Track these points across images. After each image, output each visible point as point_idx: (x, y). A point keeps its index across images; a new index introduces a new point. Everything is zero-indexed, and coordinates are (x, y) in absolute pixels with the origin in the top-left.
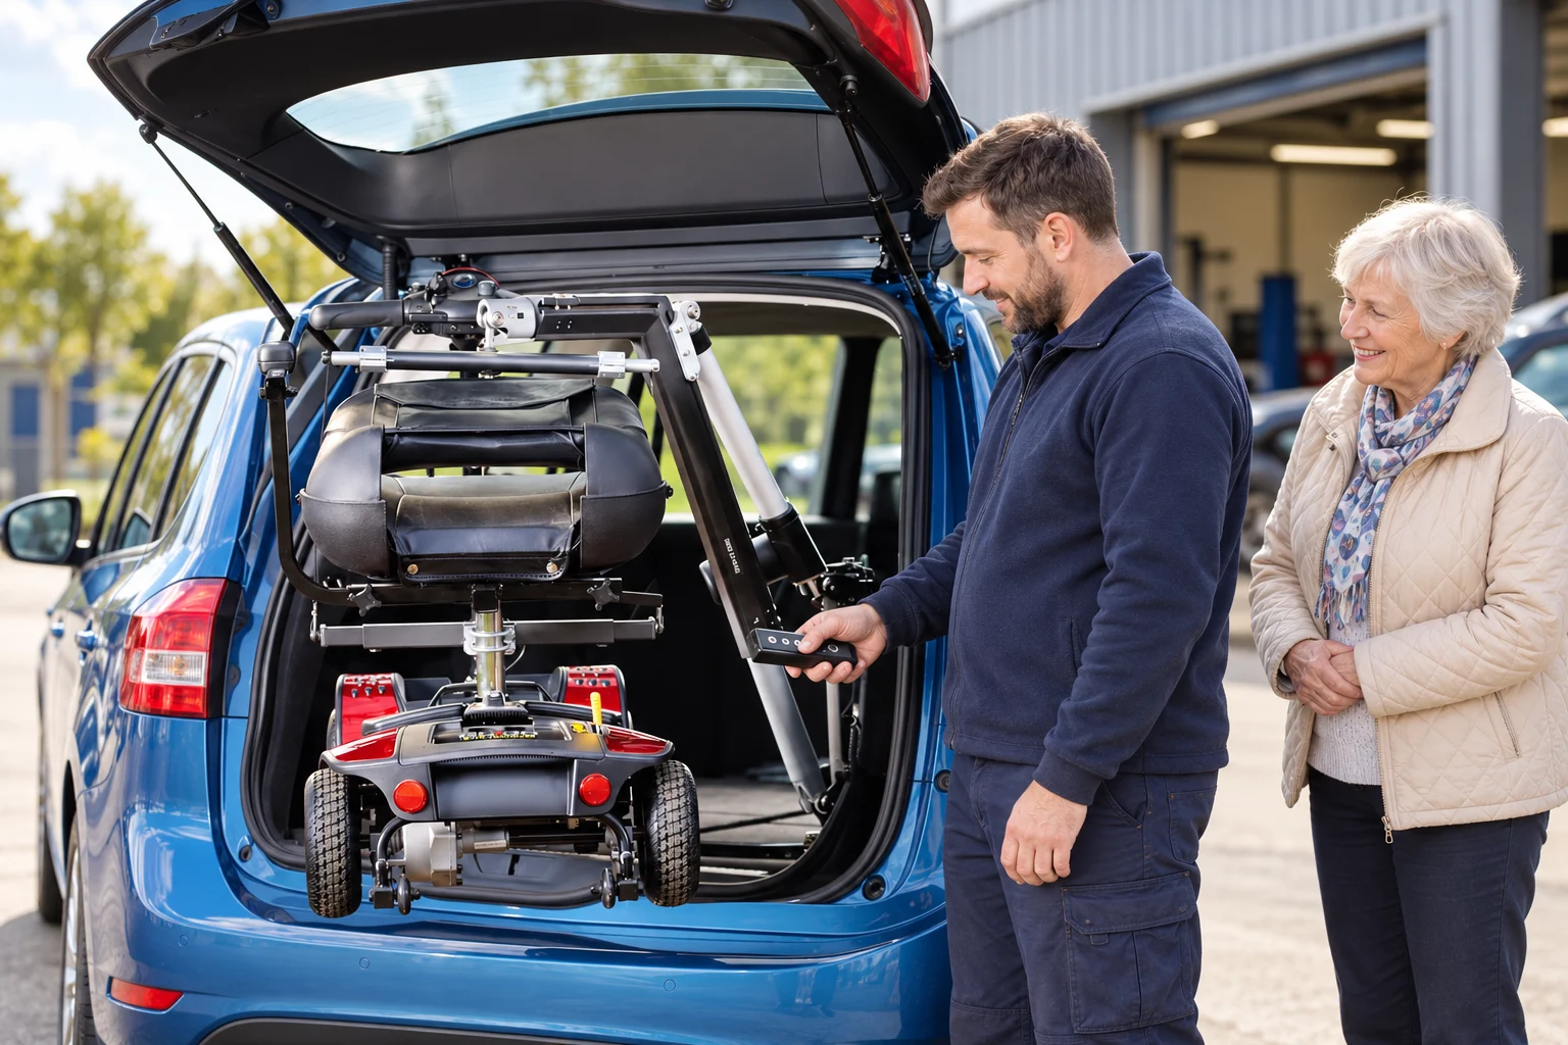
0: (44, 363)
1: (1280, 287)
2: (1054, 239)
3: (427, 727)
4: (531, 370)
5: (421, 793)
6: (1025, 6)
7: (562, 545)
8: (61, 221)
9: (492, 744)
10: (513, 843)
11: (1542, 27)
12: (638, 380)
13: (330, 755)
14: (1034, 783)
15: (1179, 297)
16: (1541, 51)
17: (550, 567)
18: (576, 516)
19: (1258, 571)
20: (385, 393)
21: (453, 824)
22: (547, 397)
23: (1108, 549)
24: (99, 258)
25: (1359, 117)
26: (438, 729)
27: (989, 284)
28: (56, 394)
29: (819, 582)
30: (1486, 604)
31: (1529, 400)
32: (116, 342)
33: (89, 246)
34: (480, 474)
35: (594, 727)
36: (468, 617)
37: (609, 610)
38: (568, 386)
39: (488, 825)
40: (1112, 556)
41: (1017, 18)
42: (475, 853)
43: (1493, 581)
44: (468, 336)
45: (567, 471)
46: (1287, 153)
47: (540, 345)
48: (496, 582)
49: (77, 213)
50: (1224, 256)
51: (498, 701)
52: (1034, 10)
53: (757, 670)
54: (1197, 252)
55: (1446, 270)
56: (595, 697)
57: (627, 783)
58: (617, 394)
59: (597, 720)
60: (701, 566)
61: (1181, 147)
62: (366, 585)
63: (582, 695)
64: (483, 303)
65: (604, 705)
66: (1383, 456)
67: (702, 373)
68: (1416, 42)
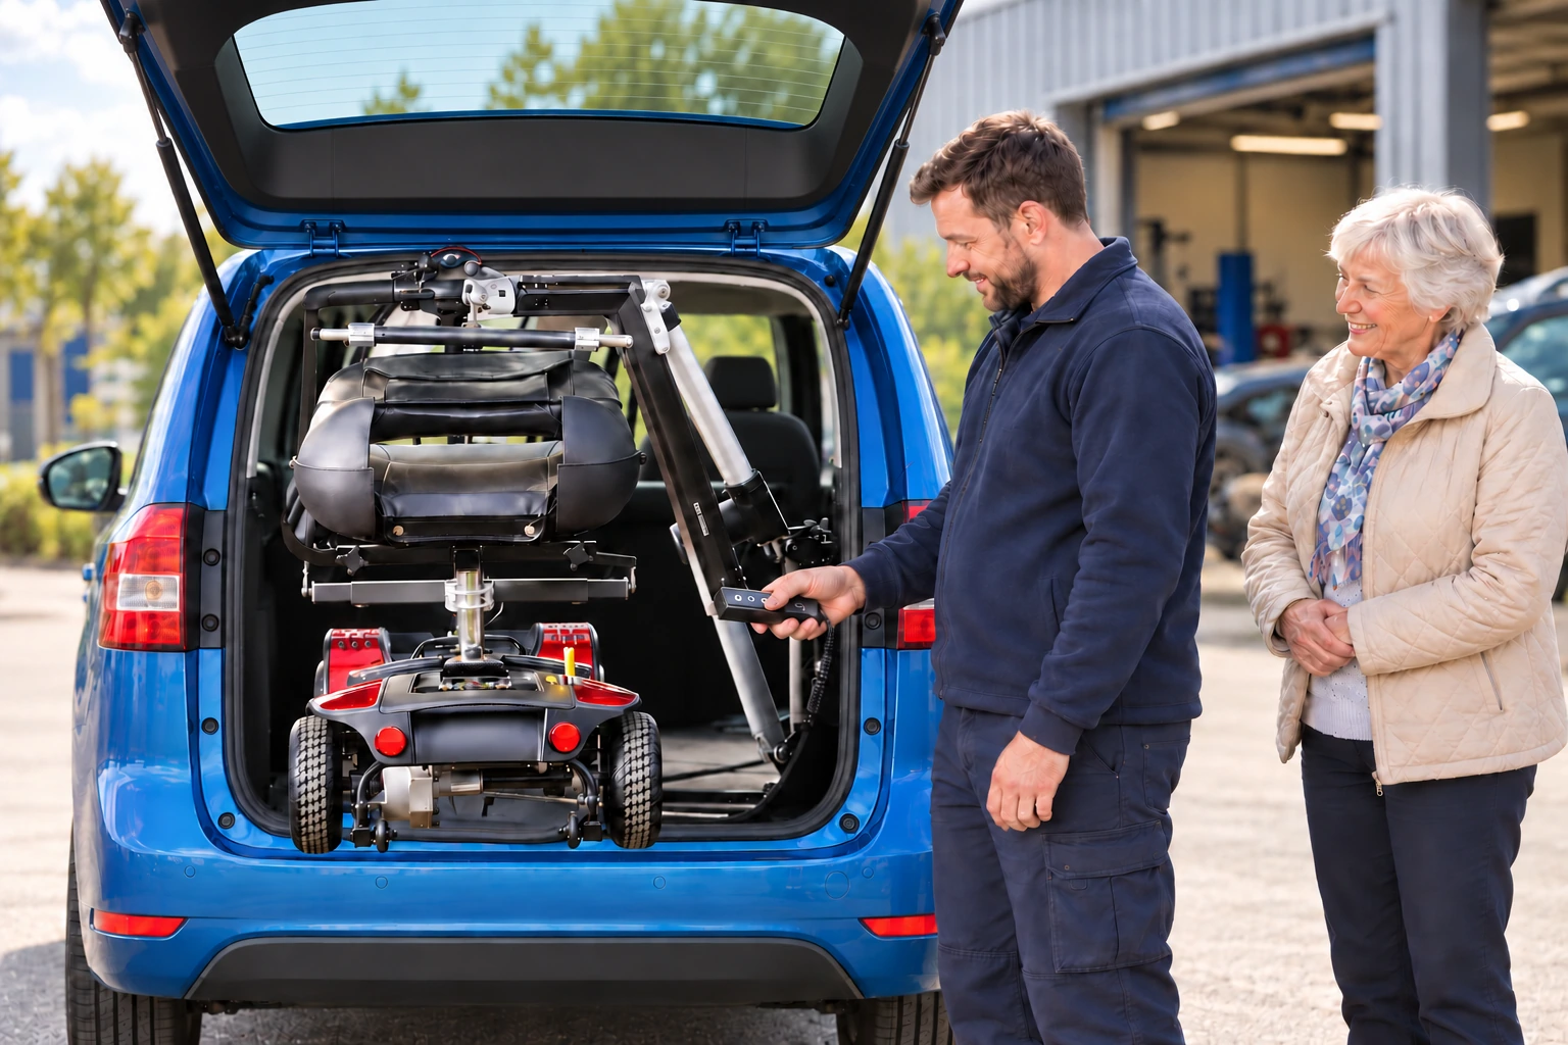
0: (37, 330)
1: (1237, 266)
2: (1028, 225)
3: (409, 679)
4: (511, 345)
5: (400, 739)
6: (1012, 6)
7: (538, 510)
8: (55, 198)
9: (468, 693)
10: (486, 786)
11: (1485, 26)
12: (614, 354)
13: (316, 703)
14: (1020, 736)
15: (1144, 276)
16: (1485, 48)
17: (529, 530)
18: (553, 481)
19: (1255, 532)
20: (375, 367)
21: (430, 767)
22: (528, 370)
23: (1087, 512)
24: (91, 232)
25: (1313, 110)
26: (418, 680)
27: (969, 266)
28: (50, 362)
29: (782, 543)
30: (1472, 565)
31: (1511, 372)
32: (108, 312)
33: (81, 222)
34: (463, 442)
35: (566, 679)
36: (450, 576)
37: (585, 569)
38: (546, 360)
39: (465, 770)
40: (1090, 519)
41: (1005, 16)
42: (452, 796)
43: (1479, 540)
44: (454, 312)
45: (545, 440)
46: (1246, 143)
47: (519, 320)
48: (476, 543)
49: (73, 190)
50: (1184, 238)
51: (477, 655)
52: (1022, 10)
53: (720, 626)
54: (1159, 234)
55: (1434, 250)
56: (568, 652)
57: (596, 732)
58: (594, 367)
59: (569, 672)
60: (672, 528)
61: (1140, 137)
62: (353, 547)
63: (556, 649)
64: (467, 282)
65: (577, 658)
66: (1375, 422)
67: (672, 349)
68: (1363, 41)
